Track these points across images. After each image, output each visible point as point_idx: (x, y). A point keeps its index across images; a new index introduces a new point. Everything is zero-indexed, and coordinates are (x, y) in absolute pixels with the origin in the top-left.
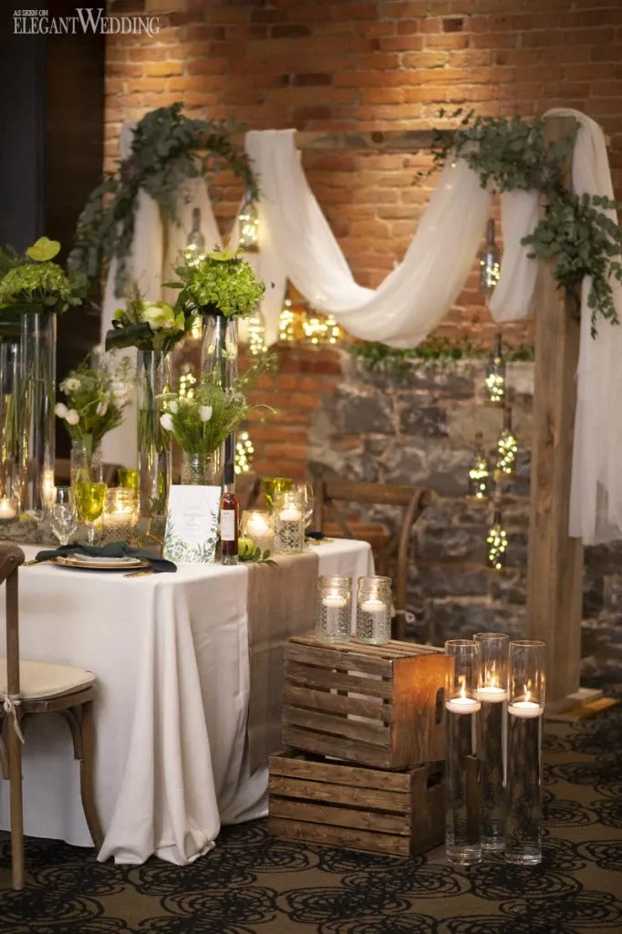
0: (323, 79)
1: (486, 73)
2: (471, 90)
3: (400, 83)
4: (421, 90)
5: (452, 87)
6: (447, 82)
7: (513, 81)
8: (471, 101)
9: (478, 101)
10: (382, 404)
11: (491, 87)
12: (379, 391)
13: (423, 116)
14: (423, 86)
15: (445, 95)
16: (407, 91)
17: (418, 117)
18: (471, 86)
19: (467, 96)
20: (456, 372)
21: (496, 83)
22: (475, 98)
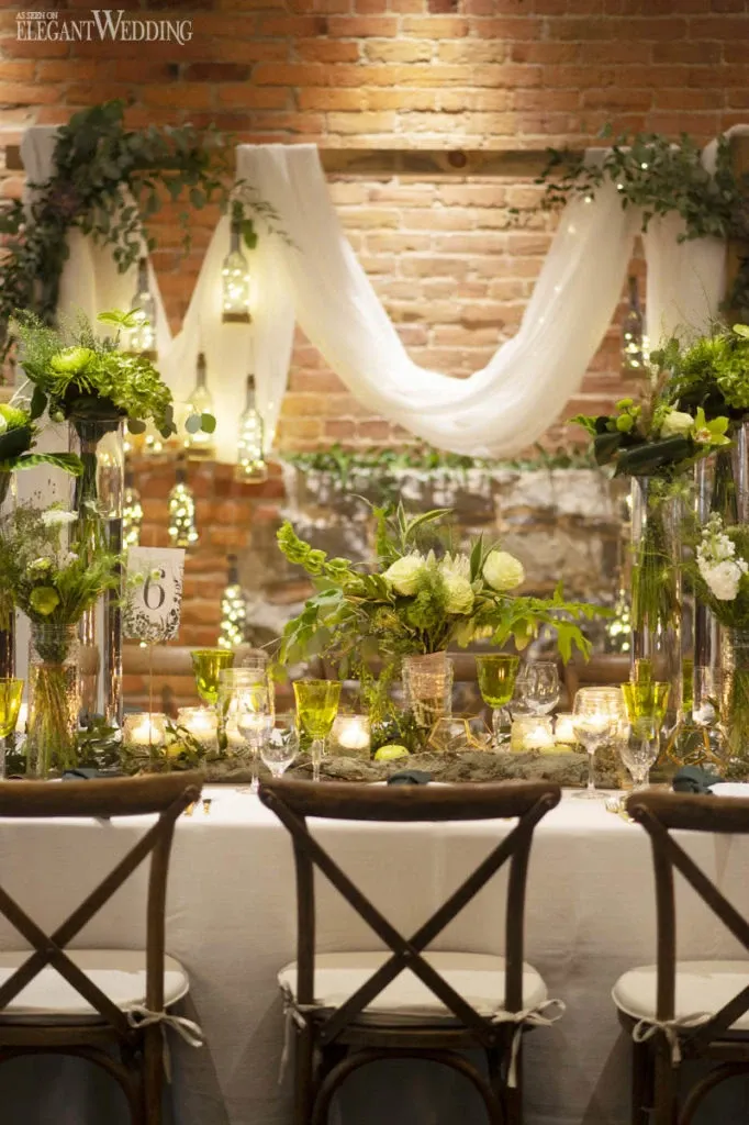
0: (236, 73)
1: (495, 73)
2: (475, 96)
3: (362, 83)
4: (395, 93)
5: (442, 90)
6: (434, 83)
7: (536, 86)
8: (474, 111)
9: (484, 111)
10: (350, 536)
11: (502, 92)
12: (344, 518)
13: (398, 130)
14: (397, 88)
15: (434, 102)
16: (372, 94)
17: (391, 131)
18: (473, 90)
19: (467, 103)
20: (467, 488)
21: (510, 88)
22: (479, 107)
